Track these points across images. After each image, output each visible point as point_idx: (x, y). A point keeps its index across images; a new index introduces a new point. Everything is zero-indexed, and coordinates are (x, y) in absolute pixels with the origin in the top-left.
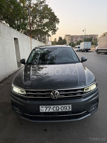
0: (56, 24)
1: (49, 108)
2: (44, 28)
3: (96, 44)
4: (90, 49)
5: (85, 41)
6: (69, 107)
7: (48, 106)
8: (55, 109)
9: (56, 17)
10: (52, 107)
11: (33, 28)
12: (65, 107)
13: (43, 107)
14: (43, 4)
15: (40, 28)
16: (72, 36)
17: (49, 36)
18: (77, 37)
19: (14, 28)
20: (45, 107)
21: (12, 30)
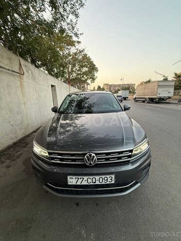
0: (95, 73)
1: (82, 179)
2: (83, 77)
3: (134, 93)
4: (128, 98)
5: (123, 90)
6: (111, 178)
7: (79, 177)
8: (90, 181)
9: (95, 65)
10: (86, 178)
11: (73, 76)
12: (106, 179)
13: (72, 178)
14: (83, 53)
15: (79, 76)
16: (110, 85)
17: (88, 84)
18: (115, 86)
19: (52, 75)
20: (76, 178)
21: (49, 76)
